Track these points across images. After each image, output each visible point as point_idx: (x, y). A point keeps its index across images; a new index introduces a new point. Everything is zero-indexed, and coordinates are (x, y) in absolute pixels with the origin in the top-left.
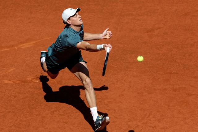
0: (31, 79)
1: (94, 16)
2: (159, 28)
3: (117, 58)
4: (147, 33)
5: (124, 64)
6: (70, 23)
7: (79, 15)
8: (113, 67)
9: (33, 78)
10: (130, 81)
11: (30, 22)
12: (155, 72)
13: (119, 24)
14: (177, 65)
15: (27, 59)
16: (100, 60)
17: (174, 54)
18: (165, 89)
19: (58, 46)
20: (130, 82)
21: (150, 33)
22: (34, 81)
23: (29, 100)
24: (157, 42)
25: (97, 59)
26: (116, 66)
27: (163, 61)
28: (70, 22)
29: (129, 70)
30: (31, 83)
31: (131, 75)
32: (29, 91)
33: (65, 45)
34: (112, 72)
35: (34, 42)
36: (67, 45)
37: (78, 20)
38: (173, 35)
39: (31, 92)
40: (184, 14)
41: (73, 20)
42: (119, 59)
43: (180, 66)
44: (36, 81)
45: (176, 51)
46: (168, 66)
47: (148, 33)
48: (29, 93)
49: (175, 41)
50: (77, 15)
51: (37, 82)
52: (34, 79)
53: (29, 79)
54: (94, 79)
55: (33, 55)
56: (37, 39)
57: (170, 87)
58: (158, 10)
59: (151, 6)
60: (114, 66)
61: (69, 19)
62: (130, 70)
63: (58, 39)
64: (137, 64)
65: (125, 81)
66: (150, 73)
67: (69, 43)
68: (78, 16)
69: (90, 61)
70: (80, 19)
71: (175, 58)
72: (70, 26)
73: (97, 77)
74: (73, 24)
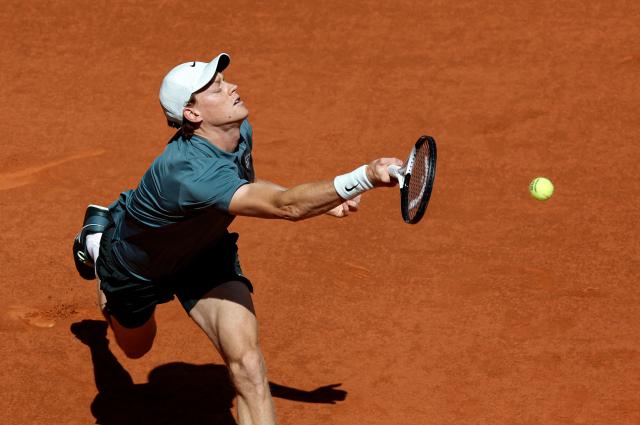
0: (22, 315)
1: (276, 65)
2: (533, 115)
3: (367, 231)
4: (485, 132)
5: (393, 256)
6: (199, 119)
7: (228, 82)
8: (350, 268)
9: (32, 311)
10: (417, 326)
11: (19, 91)
12: (515, 290)
13: (374, 99)
14: (601, 263)
15: (9, 235)
16: (296, 240)
17: (593, 219)
18: (557, 358)
19: (146, 206)
20: (417, 329)
21: (496, 135)
22: (37, 324)
23: (15, 400)
24: (522, 170)
25: (288, 238)
26: (362, 264)
27: (549, 245)
28: (197, 112)
29: (413, 280)
30: (23, 330)
31: (422, 301)
32: (17, 365)
33: (178, 204)
34: (347, 288)
35: (36, 170)
36: (185, 204)
37: (227, 103)
38: (588, 141)
39: (25, 367)
40: (630, 58)
41: (208, 105)
42: (375, 238)
43: (613, 266)
44: (44, 325)
45: (602, 204)
46: (568, 264)
47: (488, 136)
48: (16, 371)
49: (595, 169)
50: (219, 82)
51: (47, 328)
52: (35, 315)
53: (16, 314)
54: (272, 318)
55: (32, 222)
56: (48, 155)
57: (573, 349)
58: (528, 42)
59: (498, 28)
60: (351, 265)
61: (192, 102)
62: (416, 283)
63: (148, 176)
64: (444, 257)
65: (395, 324)
66: (497, 294)
67: (191, 196)
68: (226, 87)
69: (259, 244)
70: (236, 96)
71: (593, 232)
72: (198, 132)
73: (287, 308)
74: (210, 119)
